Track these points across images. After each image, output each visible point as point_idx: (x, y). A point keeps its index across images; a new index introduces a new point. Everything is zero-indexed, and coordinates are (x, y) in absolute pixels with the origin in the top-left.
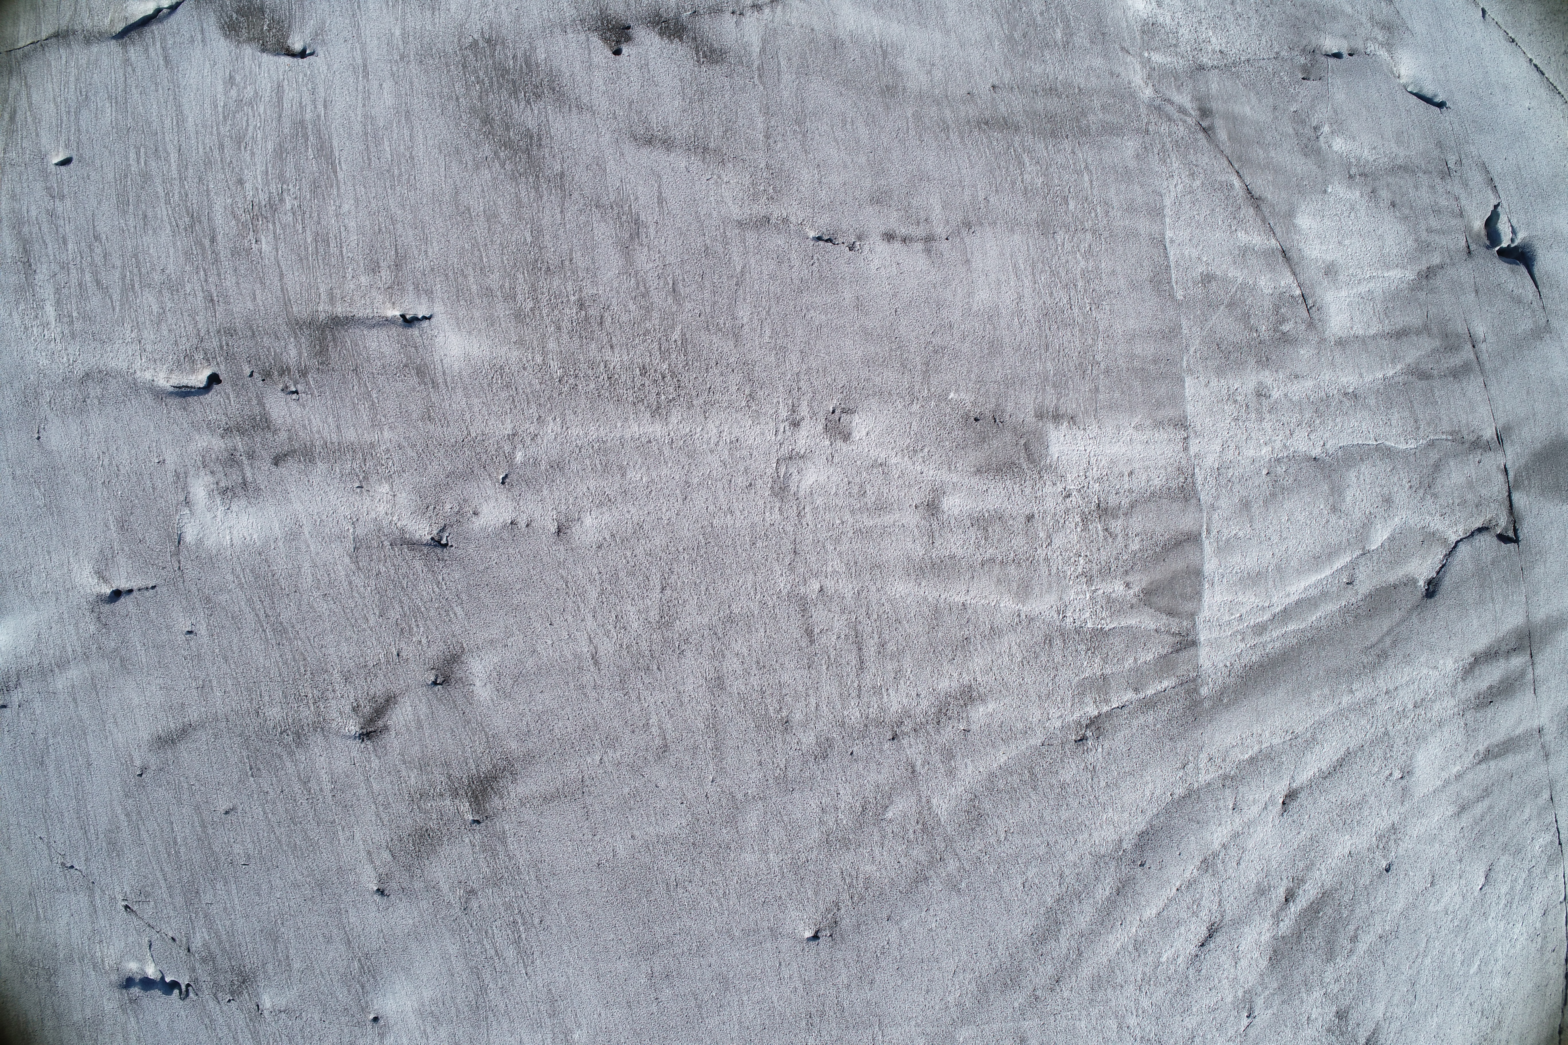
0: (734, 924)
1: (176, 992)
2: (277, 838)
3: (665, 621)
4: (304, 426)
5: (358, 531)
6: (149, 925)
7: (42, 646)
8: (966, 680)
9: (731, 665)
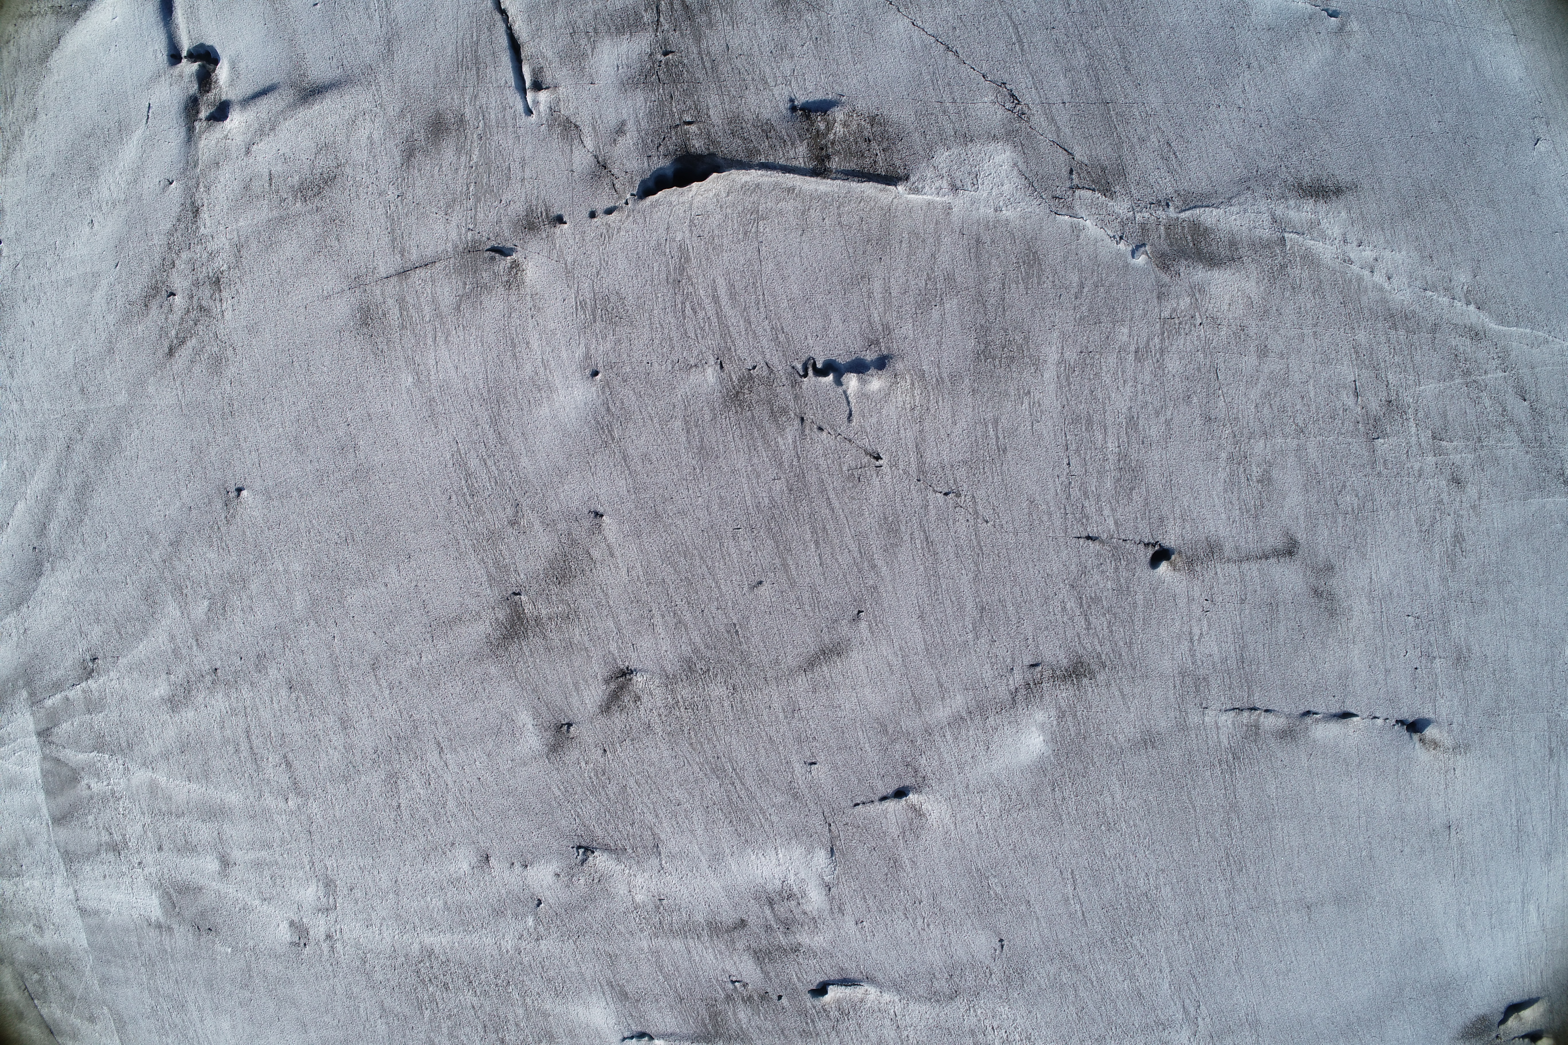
0: (298, 503)
1: (819, 365)
2: (705, 562)
3: (392, 779)
4: (721, 953)
5: (657, 861)
6: (850, 441)
7: (983, 737)
8: (177, 718)
9: (338, 740)
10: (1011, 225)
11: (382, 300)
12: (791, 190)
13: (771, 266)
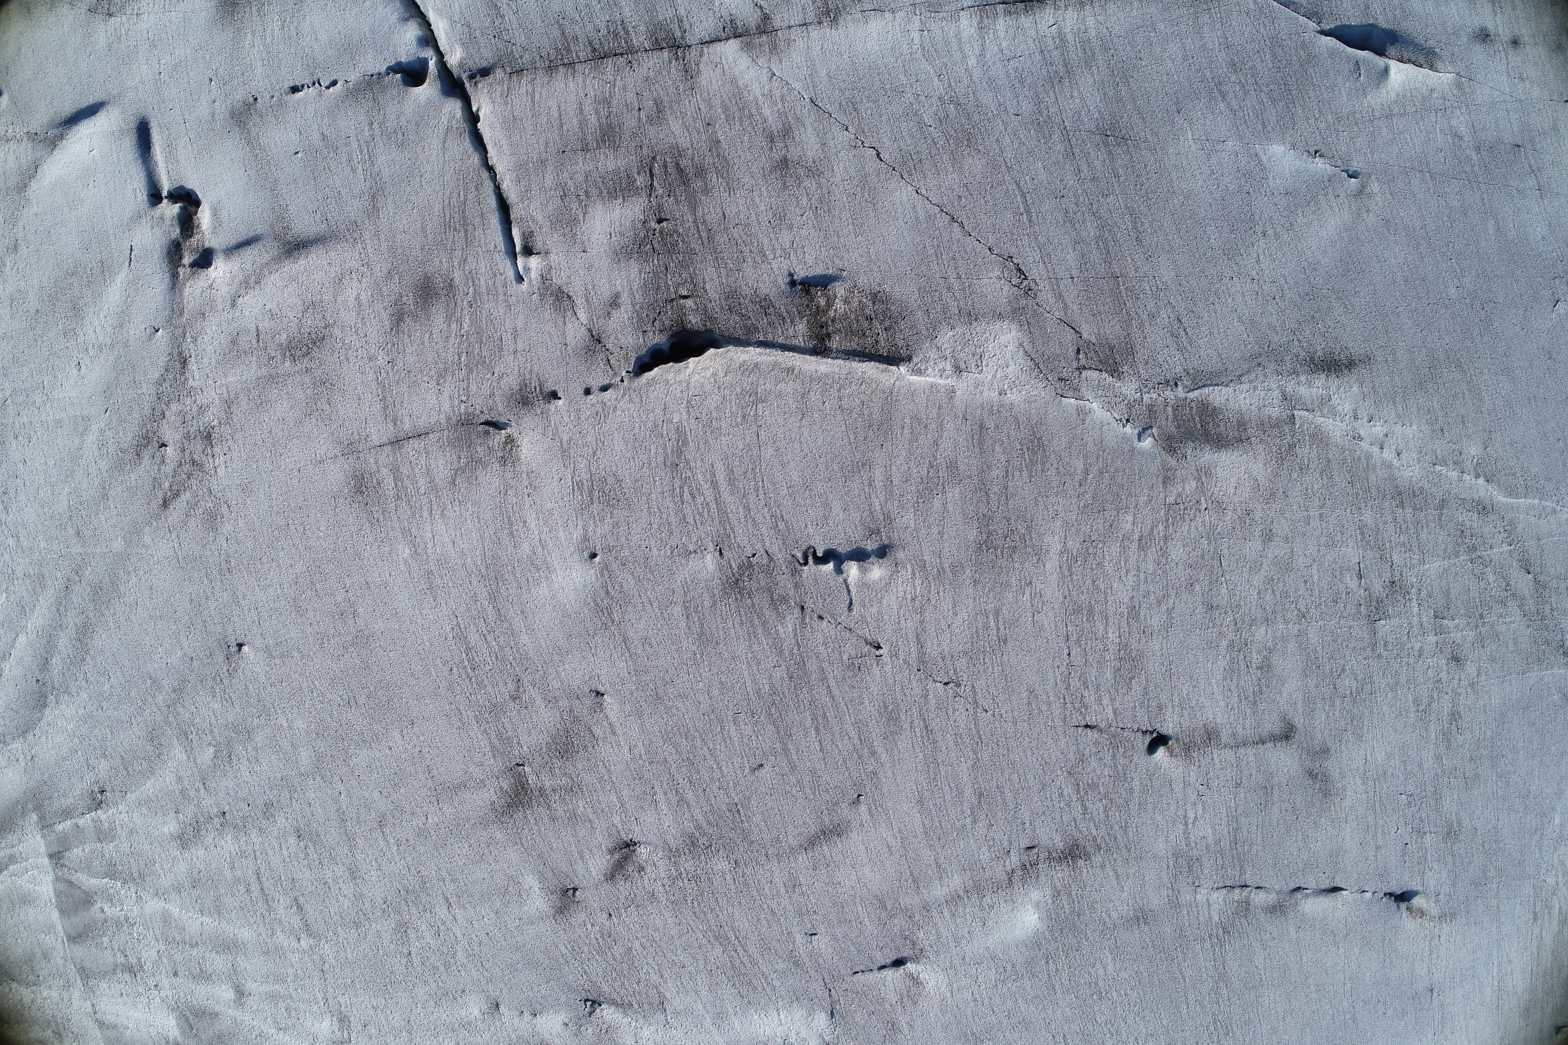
0: (299, 663)
1: (820, 554)
2: (706, 744)
3: (403, 928)
5: (662, 1017)
6: (850, 630)
7: (980, 914)
8: (187, 855)
9: (348, 889)
10: (1016, 409)
11: (376, 469)
12: (790, 370)
13: (770, 451)
